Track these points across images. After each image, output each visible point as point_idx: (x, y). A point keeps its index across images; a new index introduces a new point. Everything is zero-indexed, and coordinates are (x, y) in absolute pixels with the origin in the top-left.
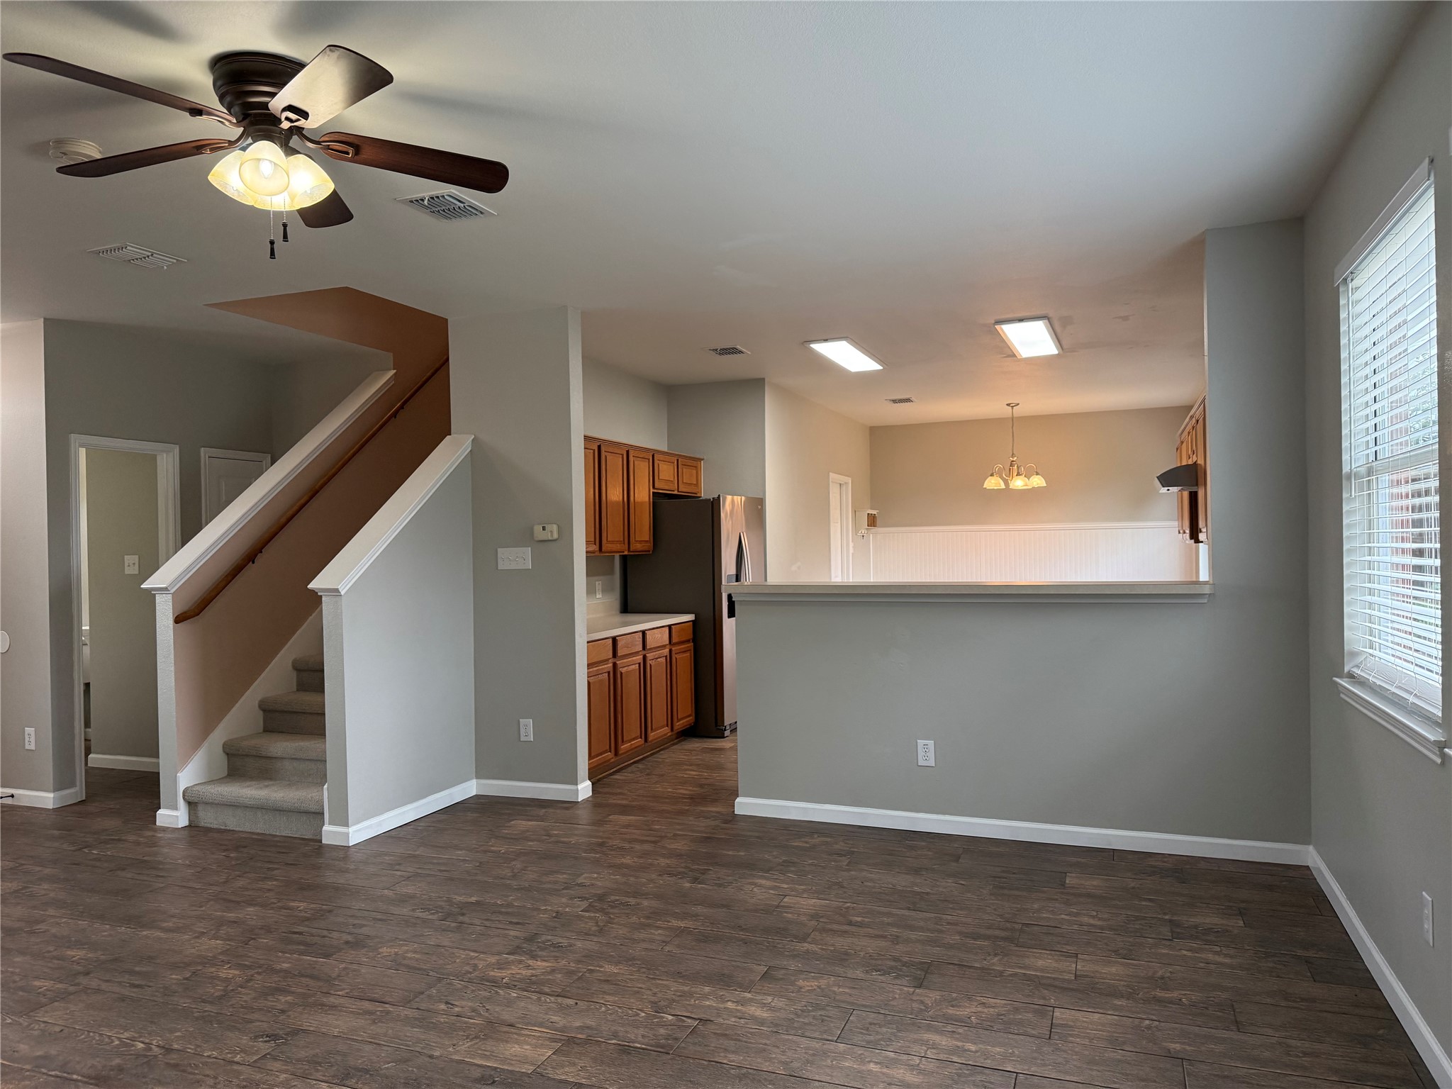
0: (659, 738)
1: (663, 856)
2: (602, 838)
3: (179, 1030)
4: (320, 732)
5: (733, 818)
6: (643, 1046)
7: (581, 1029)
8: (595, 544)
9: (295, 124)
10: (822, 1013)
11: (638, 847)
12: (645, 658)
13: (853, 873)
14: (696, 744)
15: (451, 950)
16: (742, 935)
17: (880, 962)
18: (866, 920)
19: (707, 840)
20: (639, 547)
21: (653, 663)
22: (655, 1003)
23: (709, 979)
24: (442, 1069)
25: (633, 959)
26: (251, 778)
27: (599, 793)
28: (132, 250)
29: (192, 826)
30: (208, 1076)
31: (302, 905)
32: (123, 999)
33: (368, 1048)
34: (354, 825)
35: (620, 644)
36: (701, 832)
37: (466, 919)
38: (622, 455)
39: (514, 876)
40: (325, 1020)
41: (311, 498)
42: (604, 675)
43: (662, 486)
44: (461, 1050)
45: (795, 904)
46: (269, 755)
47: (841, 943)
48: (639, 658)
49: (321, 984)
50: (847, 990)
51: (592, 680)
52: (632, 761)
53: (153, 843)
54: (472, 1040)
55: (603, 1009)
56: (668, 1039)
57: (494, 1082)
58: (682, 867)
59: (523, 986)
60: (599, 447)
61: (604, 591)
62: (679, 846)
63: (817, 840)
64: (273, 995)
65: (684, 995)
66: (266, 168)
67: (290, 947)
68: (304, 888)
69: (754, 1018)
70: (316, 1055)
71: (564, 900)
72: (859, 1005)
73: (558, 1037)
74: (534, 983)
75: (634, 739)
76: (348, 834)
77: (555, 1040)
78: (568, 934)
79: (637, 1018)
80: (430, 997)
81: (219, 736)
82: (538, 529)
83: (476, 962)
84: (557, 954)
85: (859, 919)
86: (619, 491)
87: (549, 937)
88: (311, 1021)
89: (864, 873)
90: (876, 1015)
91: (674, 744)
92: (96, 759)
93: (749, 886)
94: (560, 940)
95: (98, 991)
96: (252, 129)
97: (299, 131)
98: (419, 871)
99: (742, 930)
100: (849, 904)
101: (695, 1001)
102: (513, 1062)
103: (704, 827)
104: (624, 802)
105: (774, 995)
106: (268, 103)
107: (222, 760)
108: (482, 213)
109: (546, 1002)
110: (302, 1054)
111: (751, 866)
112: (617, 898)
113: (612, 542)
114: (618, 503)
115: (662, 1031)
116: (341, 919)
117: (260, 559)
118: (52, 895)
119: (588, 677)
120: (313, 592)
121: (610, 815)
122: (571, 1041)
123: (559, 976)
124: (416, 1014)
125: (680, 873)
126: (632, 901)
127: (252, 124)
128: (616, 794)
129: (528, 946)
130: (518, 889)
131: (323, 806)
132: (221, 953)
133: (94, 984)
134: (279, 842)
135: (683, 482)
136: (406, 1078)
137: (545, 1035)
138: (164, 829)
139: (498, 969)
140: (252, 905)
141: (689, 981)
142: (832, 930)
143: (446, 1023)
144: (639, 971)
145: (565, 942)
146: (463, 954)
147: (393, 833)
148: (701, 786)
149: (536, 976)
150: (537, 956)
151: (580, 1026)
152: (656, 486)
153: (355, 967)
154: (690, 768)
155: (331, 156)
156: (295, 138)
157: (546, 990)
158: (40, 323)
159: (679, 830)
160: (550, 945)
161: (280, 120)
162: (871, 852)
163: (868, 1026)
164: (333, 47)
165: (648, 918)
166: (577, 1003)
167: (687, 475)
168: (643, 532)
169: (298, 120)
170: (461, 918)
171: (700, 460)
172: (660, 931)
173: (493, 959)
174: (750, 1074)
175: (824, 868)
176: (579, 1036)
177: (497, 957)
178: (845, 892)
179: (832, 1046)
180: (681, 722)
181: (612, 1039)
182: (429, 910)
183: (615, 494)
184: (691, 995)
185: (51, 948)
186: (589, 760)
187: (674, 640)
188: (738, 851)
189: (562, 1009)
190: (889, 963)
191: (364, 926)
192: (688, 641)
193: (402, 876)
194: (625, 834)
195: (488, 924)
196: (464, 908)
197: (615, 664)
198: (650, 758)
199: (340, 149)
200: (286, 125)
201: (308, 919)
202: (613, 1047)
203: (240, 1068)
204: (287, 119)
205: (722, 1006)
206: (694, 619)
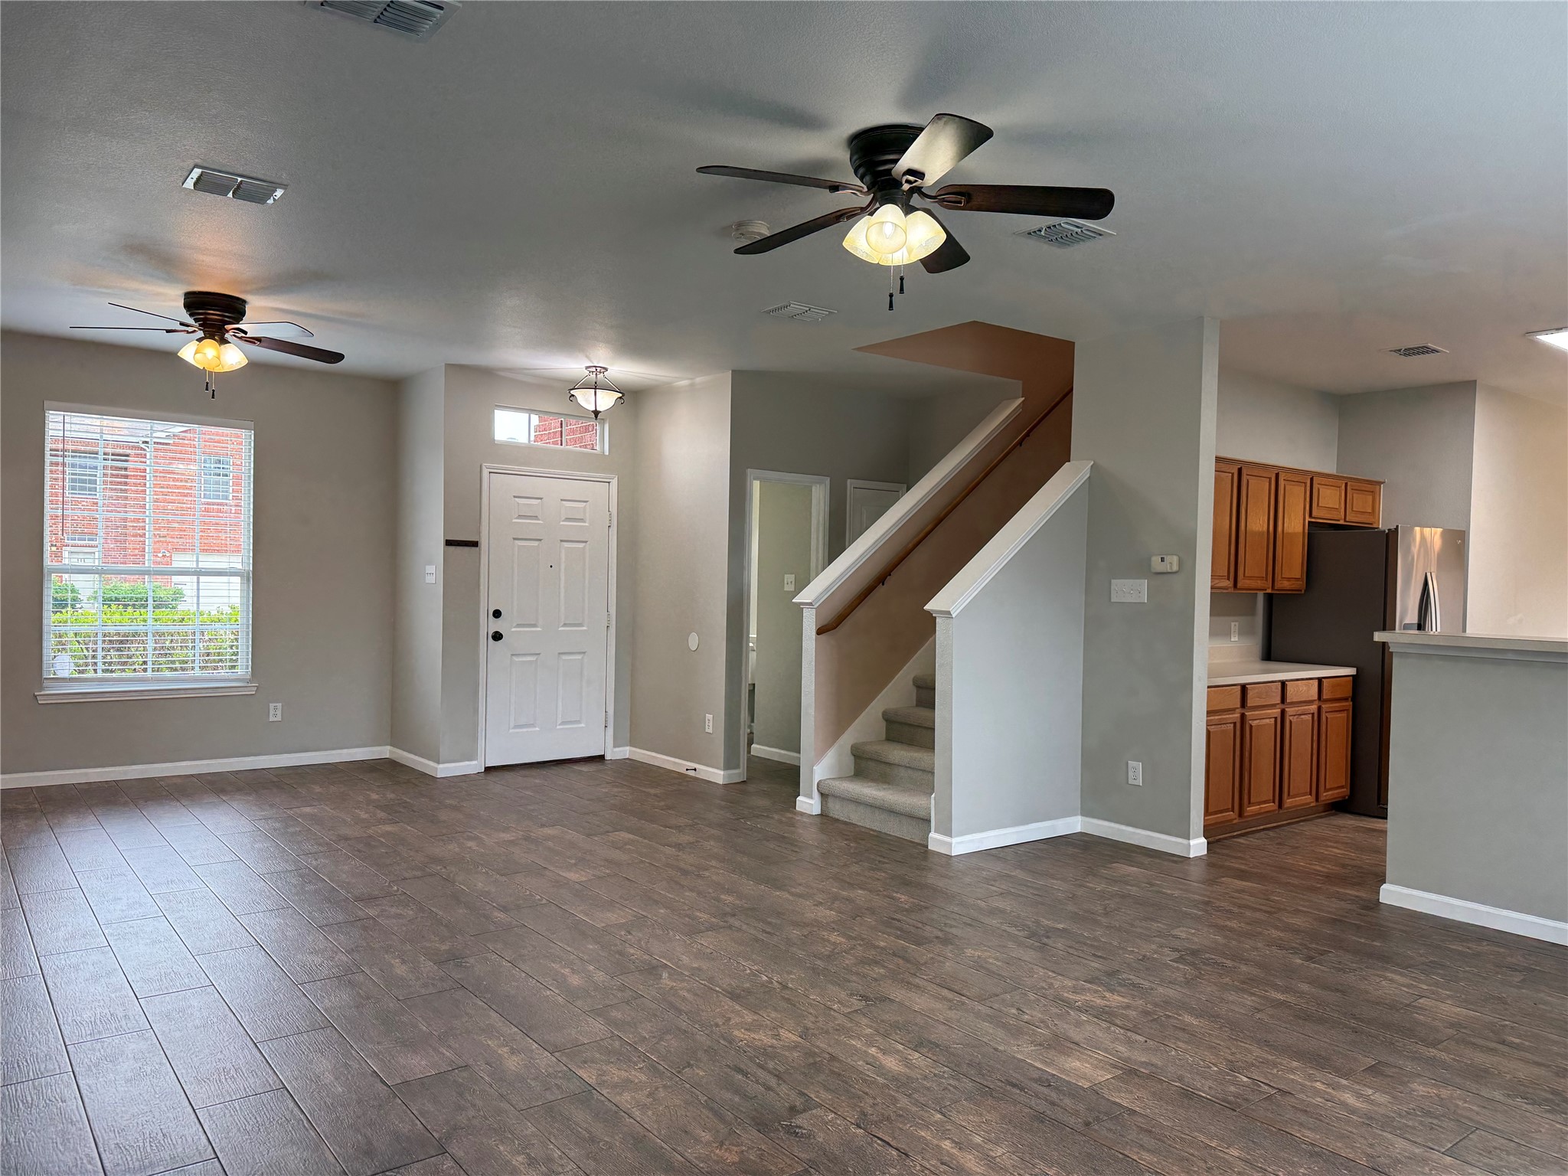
0: (1299, 806)
1: (1277, 928)
2: (1209, 897)
3: (795, 974)
4: (931, 747)
5: (1375, 905)
6: (1208, 1097)
7: (1145, 1064)
8: (1228, 579)
9: (914, 185)
10: (1435, 1121)
11: (1248, 913)
12: (1283, 712)
13: (1524, 991)
14: (1349, 821)
15: (1030, 966)
16: (1353, 1023)
17: (1530, 1090)
18: (1527, 1043)
19: (1334, 922)
20: (1286, 584)
21: (1294, 719)
22: (1231, 1062)
23: (1300, 1055)
24: (1004, 1062)
25: (1218, 1016)
26: (874, 780)
27: (1215, 853)
28: (795, 307)
29: (823, 815)
30: (811, 1014)
31: (903, 898)
32: (757, 940)
33: (942, 1028)
34: (957, 836)
35: (1250, 694)
36: (1330, 912)
37: (1050, 942)
38: (1270, 479)
39: (1106, 914)
40: (909, 995)
41: (936, 526)
42: (1228, 725)
43: (1321, 515)
44: (1024, 1051)
45: (1431, 1007)
46: (887, 761)
47: (1480, 1059)
48: (1276, 712)
49: (909, 965)
50: (1474, 1108)
51: (1212, 729)
52: (1262, 827)
53: (792, 824)
54: (1035, 1046)
55: (1173, 1053)
56: (1238, 1098)
57: (1050, 1085)
58: (1297, 943)
59: (1095, 1013)
60: (1240, 470)
61: (1241, 633)
62: (1297, 921)
63: (1485, 947)
64: (869, 965)
65: (1266, 1062)
66: (888, 229)
67: (889, 930)
68: (905, 883)
69: (1344, 1104)
70: (898, 1022)
71: (1154, 947)
72: (1484, 1125)
73: (1120, 1065)
74: (1106, 1013)
75: (1265, 802)
76: (951, 844)
77: (1115, 1067)
78: (1151, 979)
79: (1208, 1070)
80: (1004, 1000)
81: (848, 739)
82: (1156, 560)
83: (1052, 981)
84: (1136, 993)
85: (1517, 1041)
86: (1264, 521)
87: (1131, 977)
88: (898, 994)
89: (1542, 995)
90: (1507, 1141)
91: (1321, 817)
92: (757, 749)
93: (1376, 978)
94: (1142, 982)
95: (739, 930)
96: (879, 195)
97: (918, 190)
98: (1013, 890)
99: (1355, 1019)
100: (1507, 1023)
101: (1278, 1071)
102: (1071, 1075)
103: (1335, 908)
104: (1243, 867)
105: (1377, 1090)
106: (891, 170)
107: (850, 760)
108: (1100, 235)
109: (1115, 1032)
110: (886, 1017)
111: (1385, 959)
112: (1213, 957)
113: (1250, 578)
114: (1260, 534)
115: (1232, 1089)
116: (935, 916)
117: (889, 581)
118: (716, 850)
119: (1207, 725)
120: (929, 614)
121: (1223, 877)
122: (1133, 1072)
123: (1134, 1013)
124: (989, 1011)
125: (1293, 948)
126: (1229, 963)
127: (880, 190)
128: (1236, 858)
129: (1109, 979)
130: (1107, 927)
131: (930, 814)
132: (833, 922)
133: (737, 924)
134: (892, 840)
135: (1353, 511)
136: (971, 1061)
137: (1106, 1060)
138: (802, 814)
139: (1073, 992)
140: (861, 888)
141: (1275, 1051)
142: (1474, 1044)
143: (1015, 1025)
144: (1221, 1028)
145: (1146, 984)
146: (1041, 972)
147: (993, 852)
148: (1344, 866)
149: (1110, 1007)
150: (1114, 990)
151: (1145, 1062)
152: (1314, 514)
153: (941, 959)
154: (1335, 845)
155: (946, 207)
156: (916, 196)
157: (1118, 1022)
158: (728, 376)
159: (1304, 906)
160: (1131, 984)
161: (901, 183)
162: (1560, 974)
163: (1492, 1149)
164: (939, 116)
165: (1243, 982)
166: (1146, 1041)
167: (1360, 502)
168: (1292, 569)
169: (916, 181)
170: (1045, 940)
171: (1379, 483)
172: (1253, 998)
173: (1069, 983)
174: (1325, 1154)
175: (1485, 978)
176: (1142, 1070)
177: (1074, 982)
178: (1506, 1009)
179: (1436, 1155)
180: (1330, 793)
181: (1176, 1082)
182: (1016, 926)
183: (1257, 522)
184: (1275, 1065)
185: (710, 891)
186: (1205, 815)
187: (1325, 696)
188: (1373, 941)
189: (1129, 1042)
190: (1544, 1094)
191: (955, 926)
192: (1346, 699)
193: (996, 891)
194: (1236, 898)
195: (1071, 951)
196: (1049, 932)
197: (1243, 716)
198: (1285, 828)
199: (953, 199)
200: (906, 187)
201: (906, 910)
202: (1175, 1088)
203: (836, 1014)
204: (908, 181)
205: (1309, 1084)
206: (1355, 673)
